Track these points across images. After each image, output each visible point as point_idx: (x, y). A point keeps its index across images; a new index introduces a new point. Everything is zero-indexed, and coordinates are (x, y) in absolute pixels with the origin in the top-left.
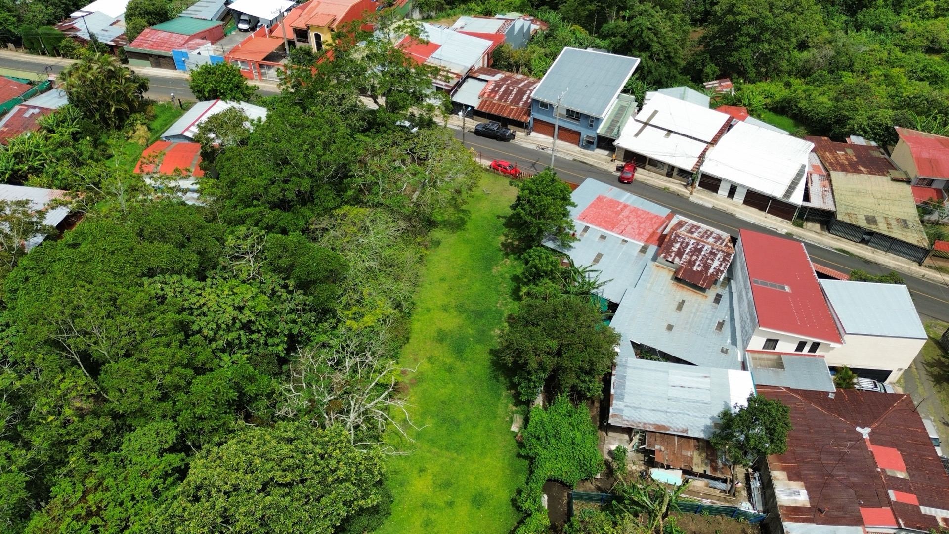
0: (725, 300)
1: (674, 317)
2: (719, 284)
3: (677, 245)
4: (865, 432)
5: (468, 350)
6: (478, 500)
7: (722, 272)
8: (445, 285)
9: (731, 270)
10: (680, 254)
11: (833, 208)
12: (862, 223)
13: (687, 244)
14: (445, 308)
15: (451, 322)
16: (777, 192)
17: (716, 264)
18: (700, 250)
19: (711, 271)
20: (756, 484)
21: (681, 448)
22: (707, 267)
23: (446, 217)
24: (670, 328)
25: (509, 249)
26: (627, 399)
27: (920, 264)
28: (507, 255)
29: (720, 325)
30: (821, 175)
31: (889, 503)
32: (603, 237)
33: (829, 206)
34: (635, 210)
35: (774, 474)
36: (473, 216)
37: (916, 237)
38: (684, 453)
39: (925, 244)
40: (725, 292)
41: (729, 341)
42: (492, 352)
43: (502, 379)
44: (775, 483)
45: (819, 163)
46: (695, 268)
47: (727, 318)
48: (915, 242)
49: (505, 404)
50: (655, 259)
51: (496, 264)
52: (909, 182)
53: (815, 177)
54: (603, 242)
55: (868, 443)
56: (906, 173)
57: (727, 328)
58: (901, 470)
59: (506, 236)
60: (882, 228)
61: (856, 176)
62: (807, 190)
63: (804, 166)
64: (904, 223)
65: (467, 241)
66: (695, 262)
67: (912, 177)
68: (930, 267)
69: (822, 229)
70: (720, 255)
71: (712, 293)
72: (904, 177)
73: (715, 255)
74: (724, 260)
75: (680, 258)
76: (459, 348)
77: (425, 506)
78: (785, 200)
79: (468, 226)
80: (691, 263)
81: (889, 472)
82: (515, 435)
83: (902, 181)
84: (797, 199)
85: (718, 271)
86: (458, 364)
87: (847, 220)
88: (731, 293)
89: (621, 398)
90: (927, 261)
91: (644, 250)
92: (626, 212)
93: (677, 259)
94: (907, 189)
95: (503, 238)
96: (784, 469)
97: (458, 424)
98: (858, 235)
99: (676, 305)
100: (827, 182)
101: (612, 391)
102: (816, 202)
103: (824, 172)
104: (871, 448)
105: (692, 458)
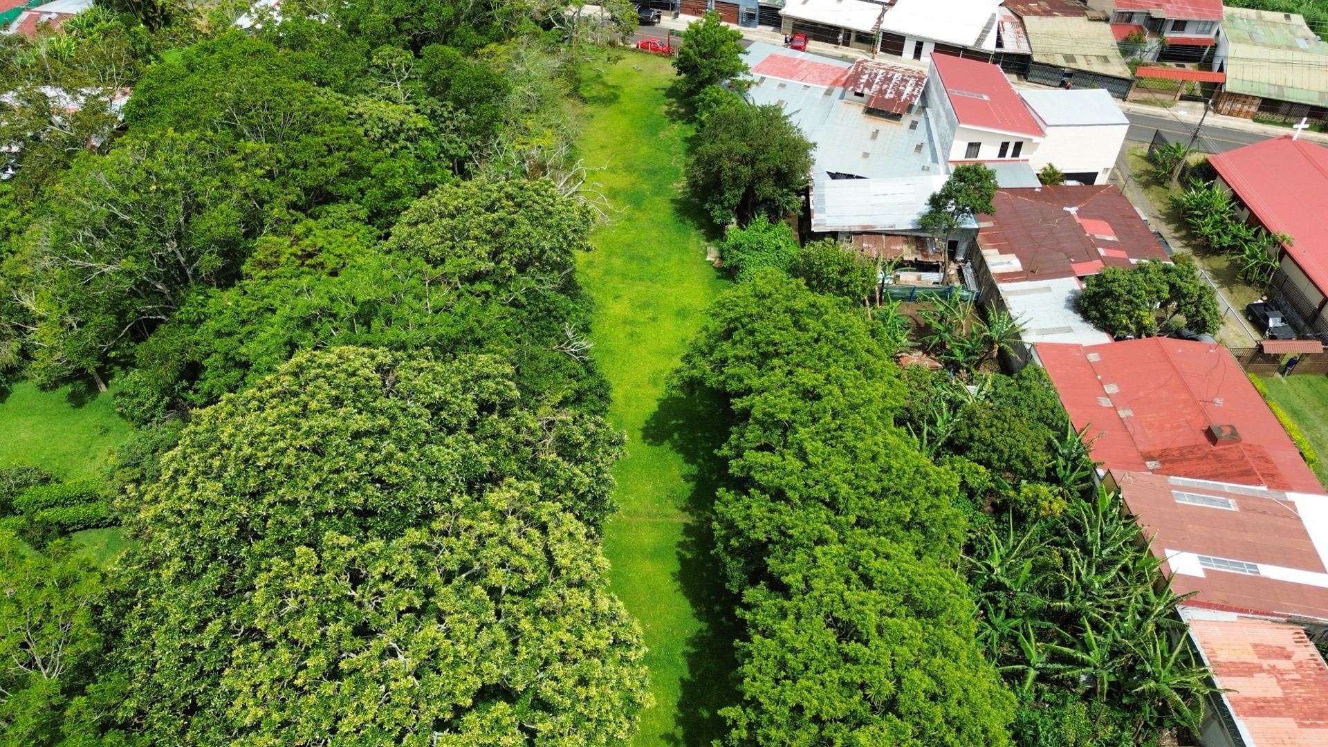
0: (922, 126)
1: (869, 146)
2: (914, 110)
3: (866, 77)
4: (1073, 210)
5: (646, 202)
6: (682, 314)
7: (916, 97)
8: (608, 151)
9: (924, 96)
10: (869, 84)
11: (1029, 52)
12: (1060, 61)
13: (876, 75)
14: (612, 170)
15: (622, 181)
16: (969, 41)
17: (908, 90)
18: (891, 79)
19: (904, 97)
20: (968, 273)
21: (889, 244)
22: (899, 94)
23: (595, 94)
24: (866, 155)
25: (673, 116)
26: (829, 211)
27: (1124, 100)
28: (674, 121)
29: (919, 148)
30: (1013, 23)
31: (1099, 257)
32: (782, 86)
33: (1024, 49)
34: (815, 64)
35: (984, 252)
36: (626, 90)
37: (1118, 68)
38: (893, 247)
39: (1126, 73)
40: (921, 119)
41: (929, 160)
42: (672, 201)
43: (689, 222)
44: (987, 259)
45: (1010, 14)
46: (887, 96)
47: (925, 140)
48: (1117, 74)
49: (695, 239)
50: (842, 97)
51: (663, 129)
52: (1107, 20)
53: (1007, 25)
54: (783, 90)
55: (1076, 218)
56: (1104, 12)
57: (927, 150)
58: (1109, 235)
59: (670, 105)
60: (1082, 65)
61: (1050, 19)
62: (999, 38)
63: (994, 15)
64: (1105, 59)
65: (624, 113)
66: (886, 91)
67: (1110, 13)
68: (1135, 101)
69: (1019, 78)
70: (912, 81)
71: (907, 120)
72: (1102, 16)
73: (907, 81)
74: (917, 85)
75: (870, 88)
76: (636, 200)
77: (626, 322)
78: (977, 49)
79: (623, 99)
80: (882, 92)
81: (1098, 236)
82: (711, 263)
83: (1100, 20)
84: (989, 45)
85: (912, 96)
86: (637, 214)
87: (1044, 60)
88: (927, 119)
89: (823, 211)
90: (1132, 94)
91: (828, 93)
92: (804, 66)
93: (866, 91)
94: (1106, 28)
95: (666, 108)
96: (994, 247)
97: (648, 260)
98: (1056, 76)
99: (870, 135)
100: (1020, 29)
101: (812, 207)
102: (1010, 47)
103: (1016, 20)
104: (1079, 220)
105: (901, 251)
